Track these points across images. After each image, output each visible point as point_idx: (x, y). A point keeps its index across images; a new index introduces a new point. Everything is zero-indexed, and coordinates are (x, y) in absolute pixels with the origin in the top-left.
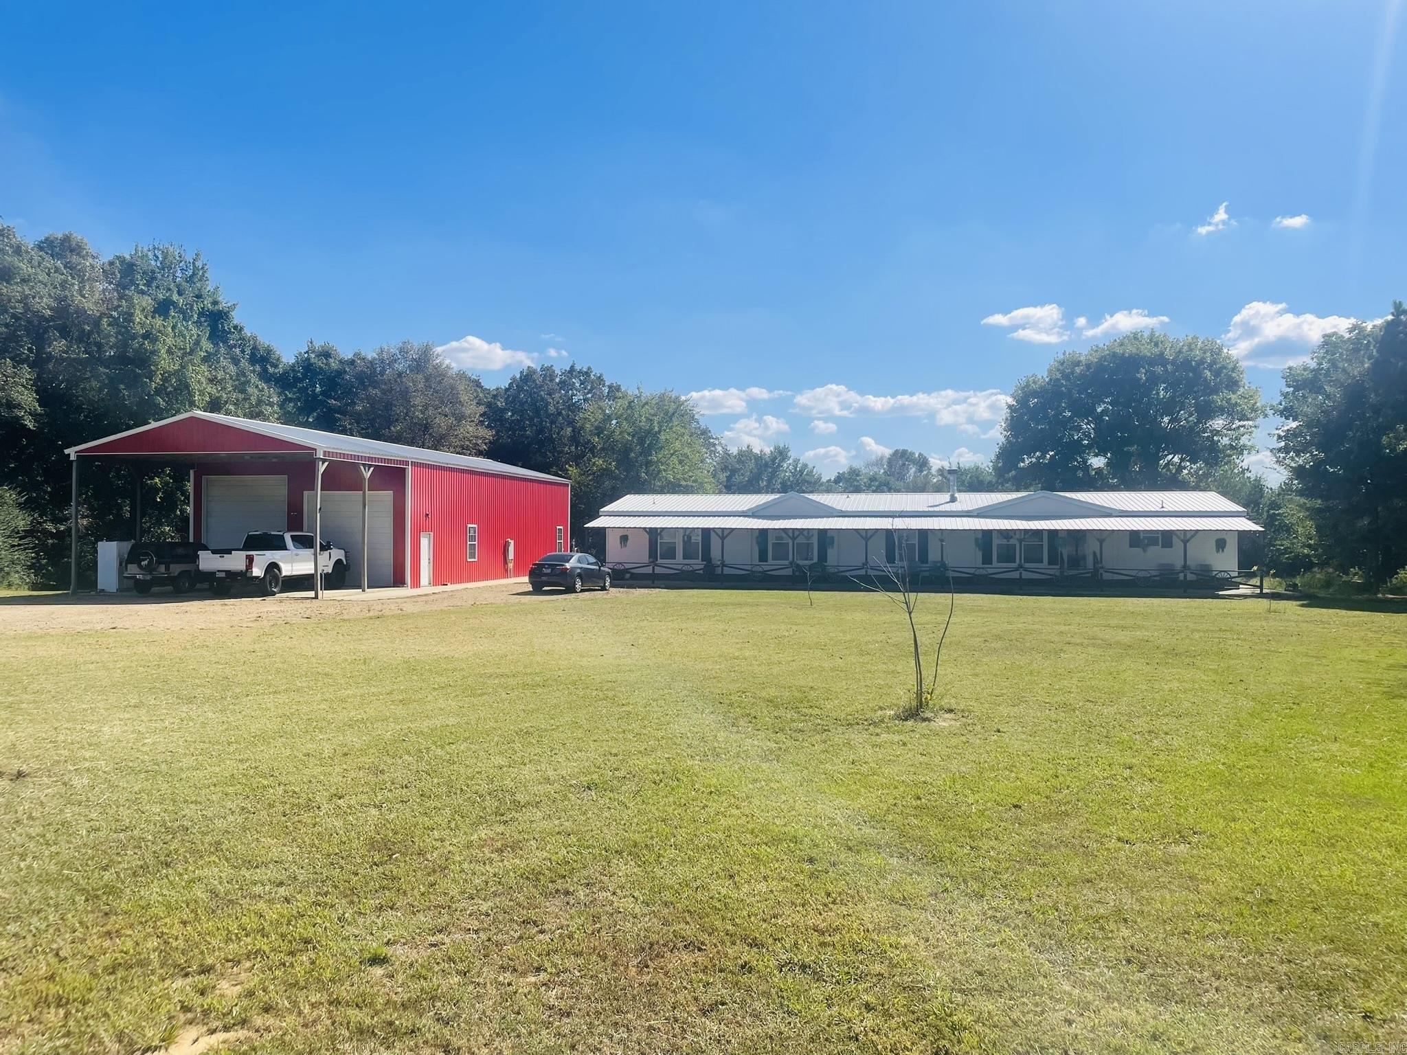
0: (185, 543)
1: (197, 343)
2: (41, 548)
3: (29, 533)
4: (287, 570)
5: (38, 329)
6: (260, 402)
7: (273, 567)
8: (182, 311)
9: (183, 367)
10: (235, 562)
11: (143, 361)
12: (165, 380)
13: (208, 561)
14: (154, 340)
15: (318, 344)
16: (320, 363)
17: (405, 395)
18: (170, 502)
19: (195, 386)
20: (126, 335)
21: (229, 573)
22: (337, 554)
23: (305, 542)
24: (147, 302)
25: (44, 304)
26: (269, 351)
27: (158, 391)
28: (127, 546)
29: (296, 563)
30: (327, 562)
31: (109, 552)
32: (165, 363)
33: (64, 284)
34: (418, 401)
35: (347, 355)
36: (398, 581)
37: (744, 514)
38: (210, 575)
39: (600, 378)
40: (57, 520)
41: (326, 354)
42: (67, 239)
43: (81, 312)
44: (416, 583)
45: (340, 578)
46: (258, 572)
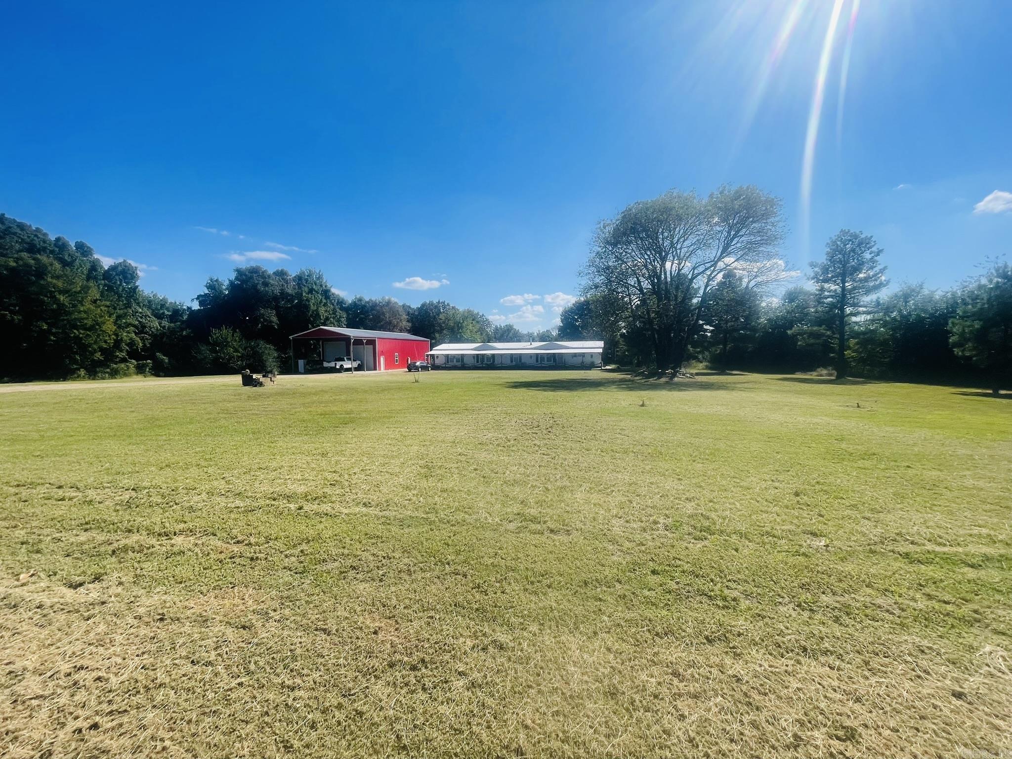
0: (320, 360)
1: (321, 300)
2: (281, 361)
3: (278, 358)
4: (345, 366)
5: (276, 298)
6: (340, 317)
7: (342, 366)
8: (317, 292)
9: (318, 308)
10: (332, 364)
11: (307, 307)
12: (313, 312)
13: (326, 364)
14: (309, 301)
15: (358, 297)
16: (358, 303)
17: (383, 314)
18: (315, 348)
19: (321, 314)
20: (301, 300)
21: (331, 367)
22: (359, 362)
23: (349, 359)
24: (306, 289)
25: (277, 291)
26: (343, 300)
27: (311, 316)
28: (306, 361)
29: (347, 365)
30: (355, 364)
31: (301, 362)
32: (313, 308)
33: (282, 285)
34: (387, 315)
35: (367, 300)
36: (375, 369)
37: (472, 350)
38: (327, 368)
39: (448, 305)
40: (285, 354)
41: (360, 300)
42: (282, 271)
43: (287, 293)
44: (380, 369)
45: (360, 368)
46: (338, 367)
